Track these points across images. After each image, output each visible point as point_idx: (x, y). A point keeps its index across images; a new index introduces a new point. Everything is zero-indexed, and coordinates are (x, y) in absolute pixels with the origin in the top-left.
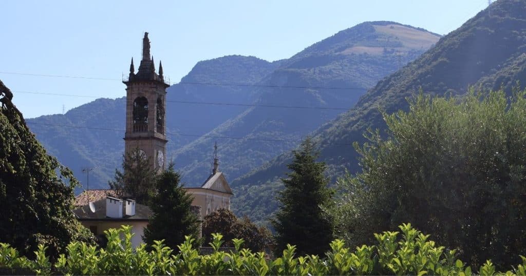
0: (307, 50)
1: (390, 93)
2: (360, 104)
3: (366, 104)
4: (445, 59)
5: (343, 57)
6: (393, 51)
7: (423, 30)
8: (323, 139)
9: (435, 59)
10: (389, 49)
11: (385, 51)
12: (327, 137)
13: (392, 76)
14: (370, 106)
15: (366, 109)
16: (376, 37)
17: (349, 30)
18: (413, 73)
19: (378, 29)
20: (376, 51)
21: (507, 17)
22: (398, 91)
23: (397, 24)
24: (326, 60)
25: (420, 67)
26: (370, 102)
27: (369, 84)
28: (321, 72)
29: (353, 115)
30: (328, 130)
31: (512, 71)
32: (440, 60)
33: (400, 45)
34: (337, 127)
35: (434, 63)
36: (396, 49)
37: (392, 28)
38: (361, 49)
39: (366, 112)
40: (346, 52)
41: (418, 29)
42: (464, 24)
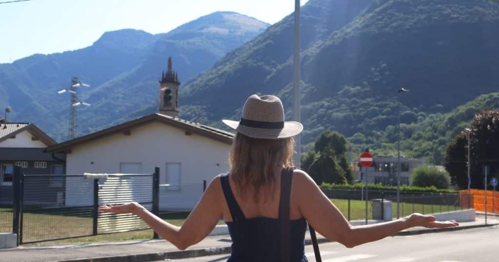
0: (179, 28)
1: (235, 61)
2: (215, 67)
3: (219, 68)
4: (271, 41)
5: (202, 34)
6: (235, 31)
7: (254, 19)
8: (192, 89)
9: (265, 40)
10: (232, 30)
11: (230, 32)
12: (194, 88)
13: (237, 50)
14: (222, 68)
15: (219, 70)
16: (224, 21)
17: (206, 16)
18: (250, 49)
19: (226, 16)
20: (224, 31)
21: (311, 16)
22: (241, 60)
23: (238, 14)
24: (191, 35)
25: (255, 45)
26: (222, 66)
27: (221, 54)
28: (189, 43)
29: (211, 74)
30: (195, 83)
31: (313, 52)
32: (268, 41)
33: (239, 28)
34: (201, 81)
35: (265, 43)
36: (237, 30)
37: (234, 16)
38: (213, 29)
39: (220, 73)
40: (205, 31)
41: (251, 18)
42: (284, 19)
